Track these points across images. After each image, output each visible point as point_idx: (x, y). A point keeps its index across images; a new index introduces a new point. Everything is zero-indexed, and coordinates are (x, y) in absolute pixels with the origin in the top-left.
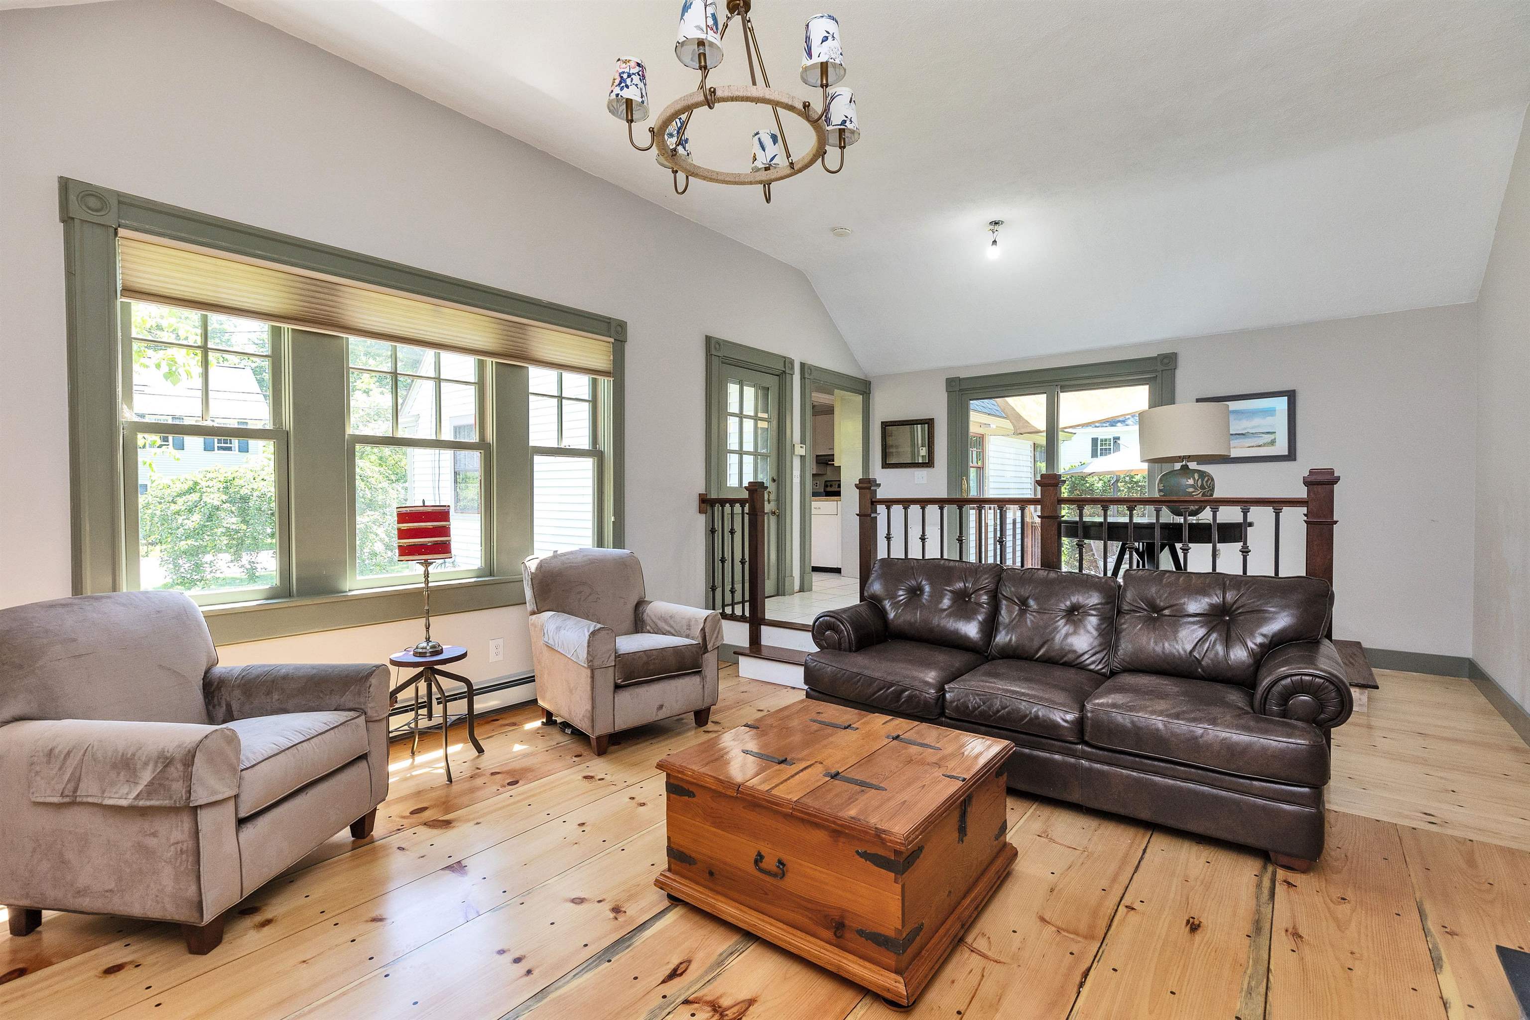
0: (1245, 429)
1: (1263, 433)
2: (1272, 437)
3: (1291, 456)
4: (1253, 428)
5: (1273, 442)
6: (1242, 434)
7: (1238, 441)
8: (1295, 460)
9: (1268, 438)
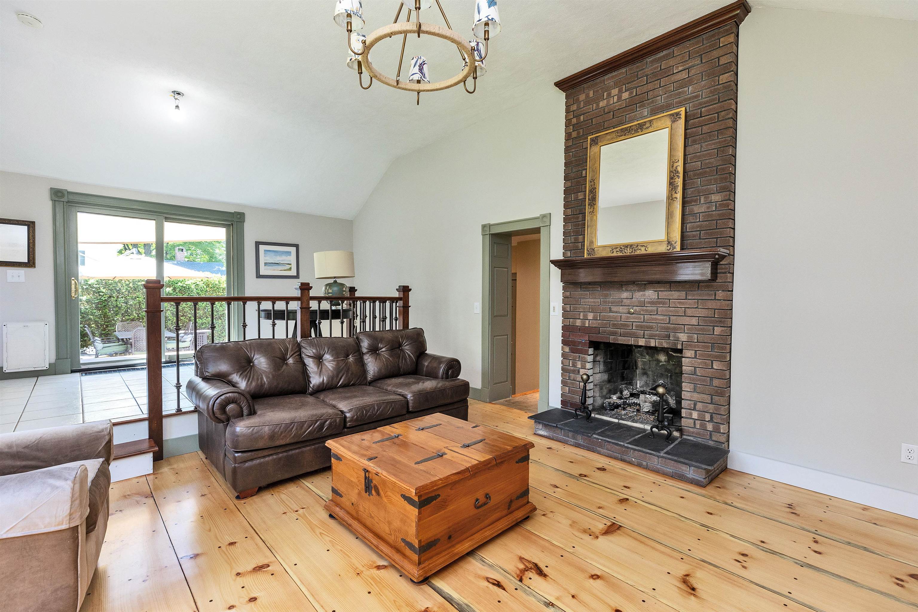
0: (279, 261)
1: (286, 264)
2: (290, 266)
3: (297, 277)
4: (282, 261)
5: (290, 269)
6: (277, 263)
7: (275, 267)
8: (299, 278)
9: (288, 267)
